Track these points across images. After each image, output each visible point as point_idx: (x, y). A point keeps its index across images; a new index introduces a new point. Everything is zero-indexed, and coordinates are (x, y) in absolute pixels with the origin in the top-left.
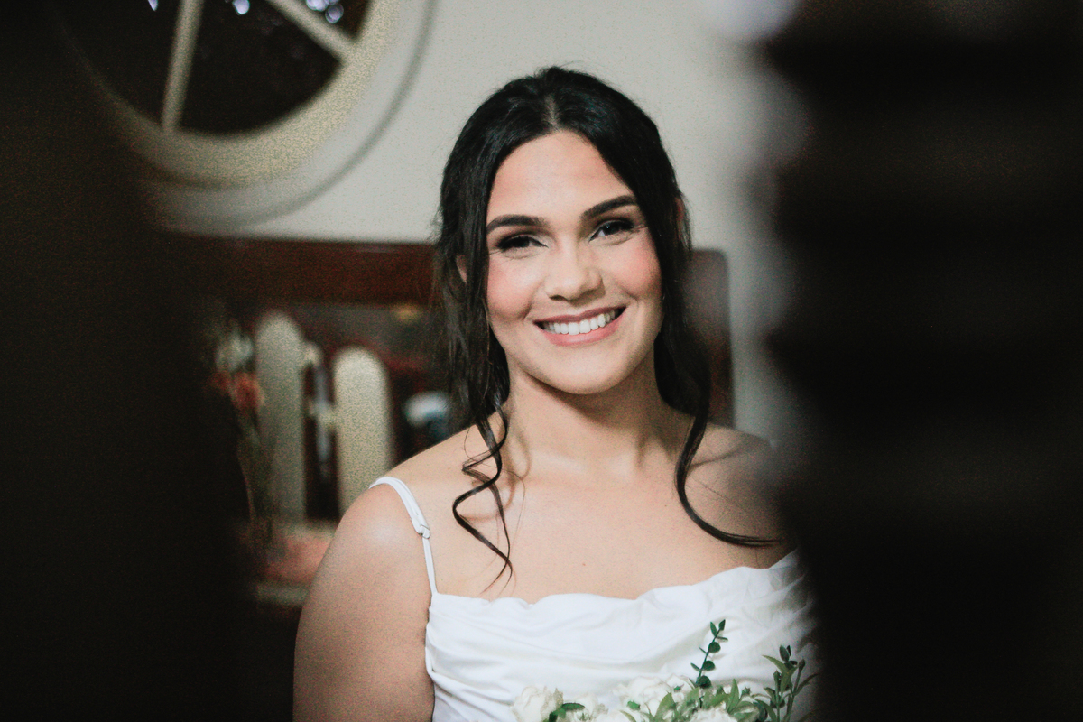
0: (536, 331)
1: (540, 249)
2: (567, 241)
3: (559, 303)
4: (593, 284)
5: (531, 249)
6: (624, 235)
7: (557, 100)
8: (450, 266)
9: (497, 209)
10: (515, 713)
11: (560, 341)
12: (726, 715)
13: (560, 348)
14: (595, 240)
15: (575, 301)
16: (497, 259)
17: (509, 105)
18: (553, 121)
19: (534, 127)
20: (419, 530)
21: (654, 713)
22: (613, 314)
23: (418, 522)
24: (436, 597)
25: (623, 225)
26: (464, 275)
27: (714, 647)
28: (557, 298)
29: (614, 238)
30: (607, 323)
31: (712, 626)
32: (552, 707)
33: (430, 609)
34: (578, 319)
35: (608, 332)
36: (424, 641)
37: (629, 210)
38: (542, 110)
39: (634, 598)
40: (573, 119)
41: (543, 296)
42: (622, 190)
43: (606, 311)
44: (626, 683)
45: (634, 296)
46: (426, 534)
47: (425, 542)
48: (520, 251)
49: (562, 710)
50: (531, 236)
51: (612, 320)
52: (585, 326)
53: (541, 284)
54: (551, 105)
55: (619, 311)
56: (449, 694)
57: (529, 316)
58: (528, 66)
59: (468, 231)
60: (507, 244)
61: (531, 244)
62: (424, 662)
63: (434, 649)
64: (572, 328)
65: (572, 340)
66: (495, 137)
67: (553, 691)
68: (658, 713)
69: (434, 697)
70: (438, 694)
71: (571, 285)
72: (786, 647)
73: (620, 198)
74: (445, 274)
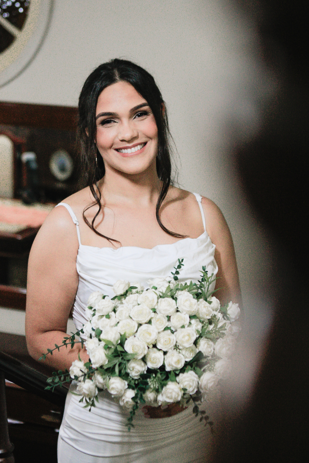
0: (116, 152)
1: (116, 124)
2: (125, 120)
3: (124, 143)
4: (135, 135)
5: (112, 124)
6: (144, 117)
7: (118, 71)
8: (83, 131)
9: (99, 111)
10: (114, 289)
11: (124, 156)
12: (188, 293)
13: (125, 158)
14: (135, 119)
15: (129, 142)
16: (100, 128)
17: (102, 73)
18: (117, 78)
19: (111, 80)
20: (75, 222)
21: (164, 292)
22: (143, 145)
23: (75, 220)
24: (81, 246)
25: (145, 113)
26: (88, 134)
27: (179, 267)
28: (123, 141)
29: (141, 118)
30: (141, 148)
31: (179, 260)
32: (127, 288)
33: (79, 250)
34: (130, 148)
35: (141, 151)
36: (76, 261)
37: (146, 108)
38: (113, 74)
39: (151, 248)
40: (124, 77)
41: (117, 140)
42: (143, 101)
43: (140, 144)
44: (152, 279)
45: (151, 138)
46: (78, 224)
47: (77, 227)
48: (109, 125)
49: (130, 289)
50: (112, 119)
51: (143, 147)
52: (134, 150)
53: (117, 136)
54: (116, 73)
55: (145, 144)
56: (85, 280)
57: (113, 147)
58: (106, 59)
59: (89, 118)
60: (104, 123)
61: (112, 122)
62: (76, 269)
63: (80, 264)
64: (129, 151)
65: (129, 155)
66: (98, 85)
67: (127, 282)
68: (166, 292)
69: (79, 280)
70: (80, 279)
71: (128, 136)
72: (204, 266)
73: (143, 104)
74: (81, 134)
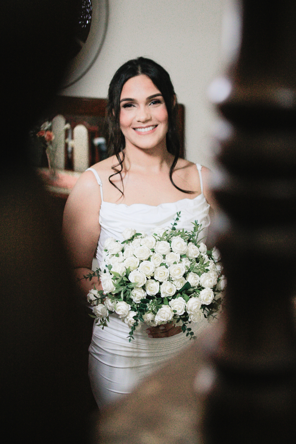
0: (133, 131)
1: (135, 108)
2: (142, 106)
3: (140, 123)
4: (149, 118)
5: (132, 108)
6: (158, 104)
7: (141, 66)
8: (111, 111)
9: (123, 96)
10: (123, 235)
11: (139, 133)
12: (181, 238)
13: (140, 136)
14: (150, 106)
15: (144, 122)
16: (123, 110)
17: (128, 67)
18: (140, 72)
19: (134, 73)
20: (99, 184)
21: (161, 237)
22: (154, 127)
23: (99, 182)
24: (103, 202)
25: (158, 102)
26: (114, 113)
27: (177, 219)
28: (139, 121)
29: (155, 105)
30: (153, 129)
31: (177, 213)
32: (133, 234)
33: (101, 206)
34: (144, 128)
36: (99, 214)
37: (160, 98)
38: (137, 69)
39: (156, 205)
40: (145, 72)
41: (135, 121)
42: (158, 92)
43: (153, 126)
44: (153, 229)
45: (161, 122)
46: (101, 185)
47: (101, 187)
48: (129, 108)
49: (136, 235)
50: (132, 104)
51: (154, 128)
52: (147, 130)
53: (135, 118)
54: (139, 68)
55: (156, 126)
56: (105, 229)
57: (131, 126)
58: (134, 56)
59: (115, 101)
60: (126, 106)
61: (132, 106)
62: (99, 220)
63: (101, 217)
64: (143, 130)
65: (143, 133)
66: (124, 76)
67: (134, 230)
68: (162, 236)
69: (101, 229)
70: (102, 228)
71: (143, 118)
72: (196, 220)
73: (157, 94)
74: (109, 114)
